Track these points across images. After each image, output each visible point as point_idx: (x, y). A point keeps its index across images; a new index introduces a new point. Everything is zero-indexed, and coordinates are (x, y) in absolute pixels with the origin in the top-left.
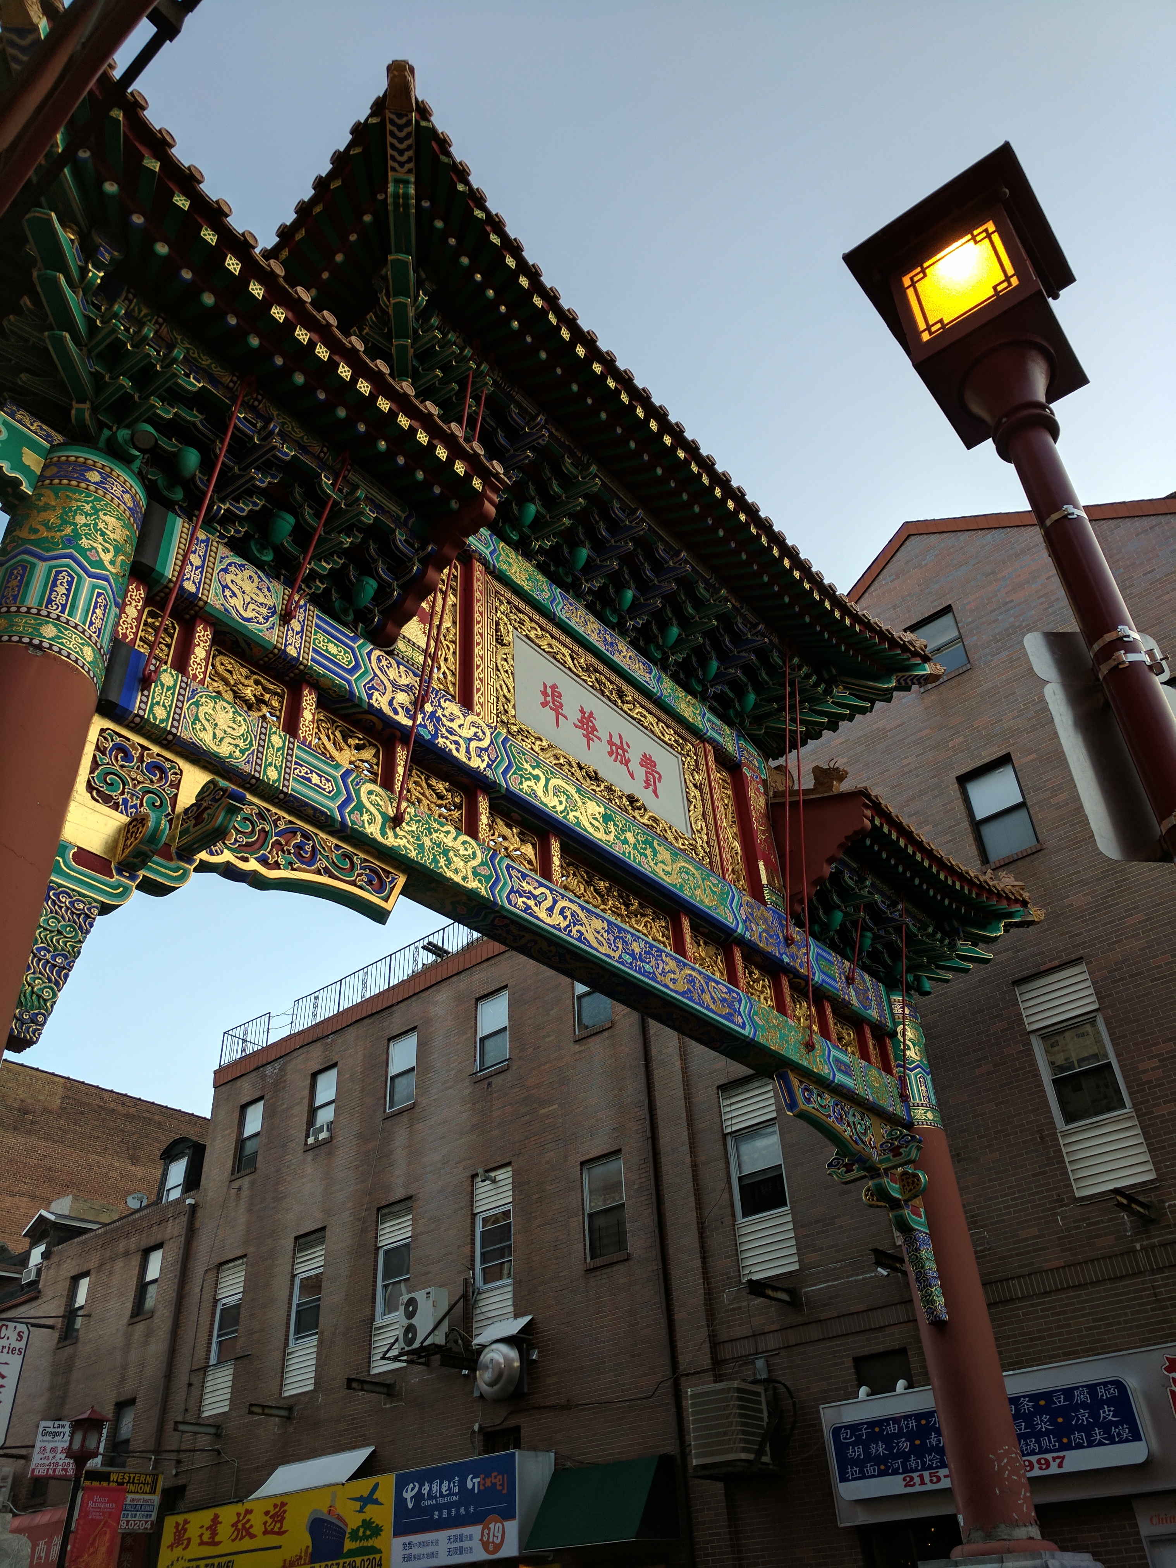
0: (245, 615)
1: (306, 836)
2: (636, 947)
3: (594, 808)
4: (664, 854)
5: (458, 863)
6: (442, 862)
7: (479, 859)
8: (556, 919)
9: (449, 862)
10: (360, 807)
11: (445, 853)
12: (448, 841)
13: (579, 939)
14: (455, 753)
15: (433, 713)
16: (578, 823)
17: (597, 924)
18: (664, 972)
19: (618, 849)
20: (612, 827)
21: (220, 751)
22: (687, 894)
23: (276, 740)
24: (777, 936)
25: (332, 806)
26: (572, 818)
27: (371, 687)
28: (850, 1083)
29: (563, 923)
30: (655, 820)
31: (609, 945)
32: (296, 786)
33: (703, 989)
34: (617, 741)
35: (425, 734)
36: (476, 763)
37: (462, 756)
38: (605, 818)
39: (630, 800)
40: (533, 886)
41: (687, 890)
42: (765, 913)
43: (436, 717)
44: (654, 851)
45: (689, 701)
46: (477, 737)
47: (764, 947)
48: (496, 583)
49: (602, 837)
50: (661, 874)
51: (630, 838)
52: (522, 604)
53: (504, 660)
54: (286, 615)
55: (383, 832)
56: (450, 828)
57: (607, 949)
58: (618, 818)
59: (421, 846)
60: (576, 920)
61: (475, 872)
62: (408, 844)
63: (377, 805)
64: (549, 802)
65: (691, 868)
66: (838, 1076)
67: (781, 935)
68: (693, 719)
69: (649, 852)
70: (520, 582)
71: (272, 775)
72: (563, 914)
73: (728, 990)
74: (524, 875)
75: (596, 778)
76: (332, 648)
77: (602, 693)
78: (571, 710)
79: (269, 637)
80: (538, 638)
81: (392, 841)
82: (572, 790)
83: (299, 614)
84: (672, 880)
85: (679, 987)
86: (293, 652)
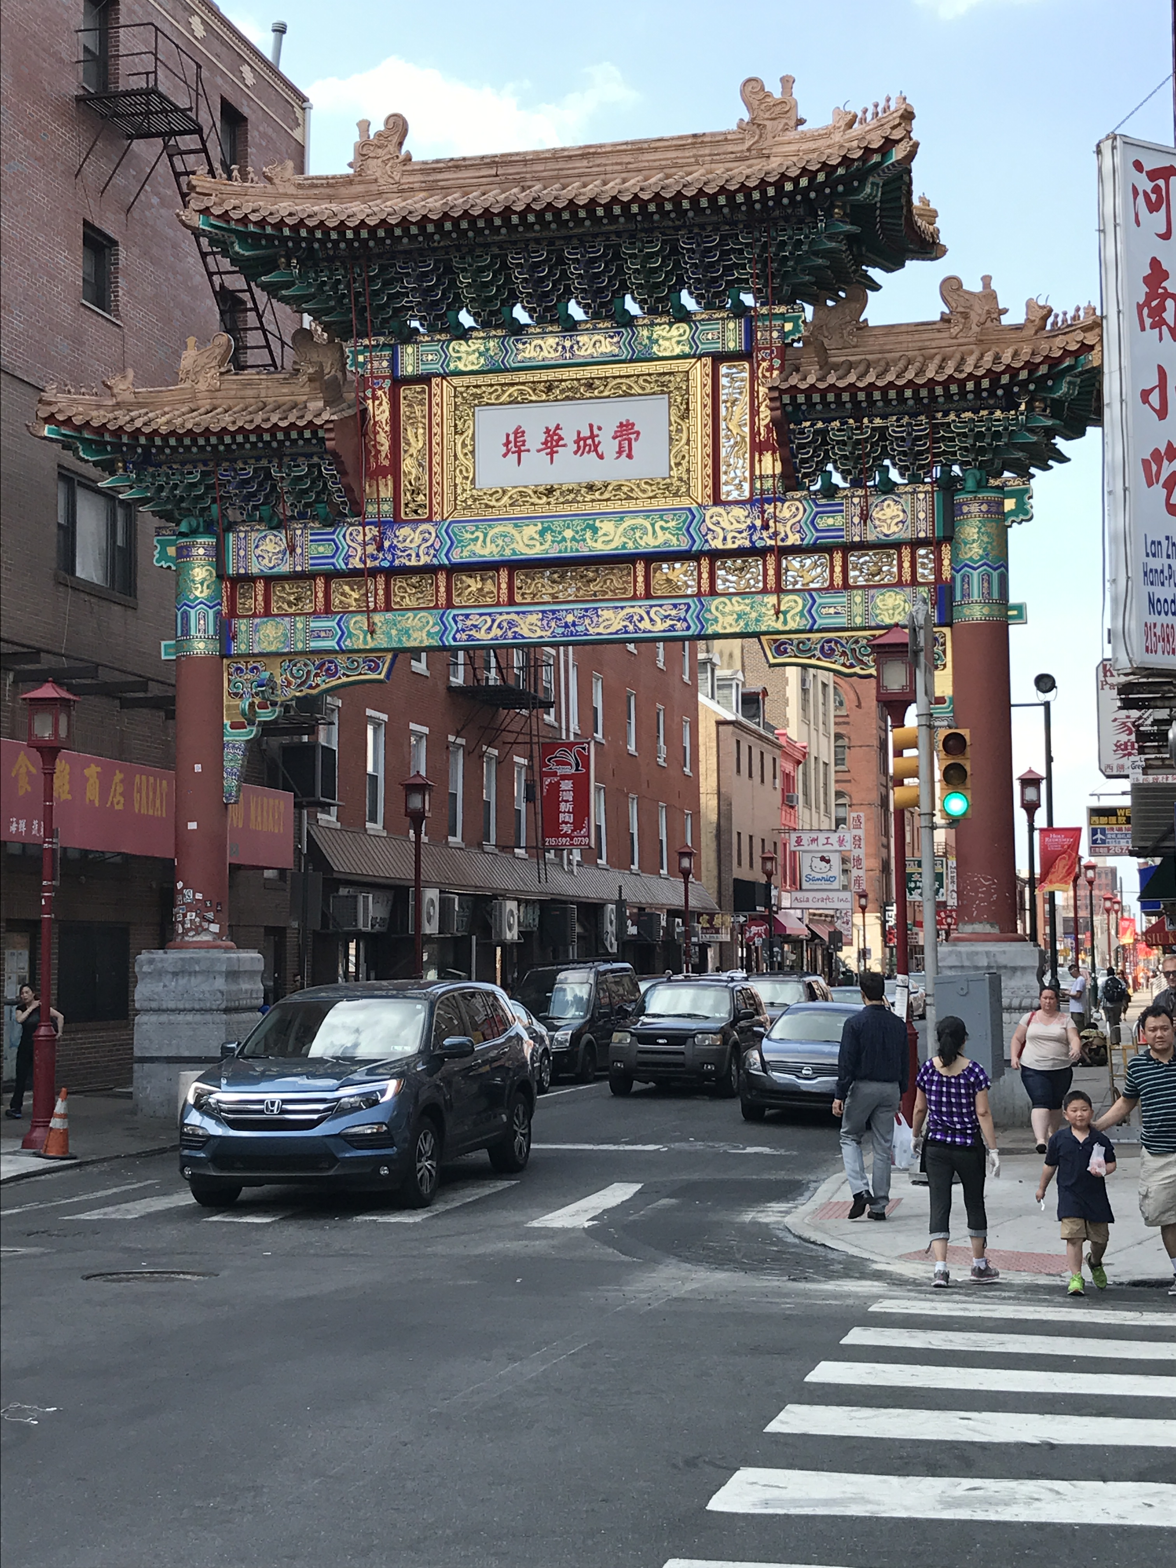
0: (271, 565)
1: (330, 662)
2: (570, 619)
3: (531, 530)
5: (416, 634)
6: (404, 639)
7: (431, 623)
8: (496, 632)
9: (410, 637)
10: (351, 635)
11: (407, 632)
12: (411, 623)
13: (514, 638)
14: (408, 564)
15: (390, 546)
16: (514, 553)
17: (534, 618)
18: (598, 625)
19: (553, 553)
20: (548, 537)
21: (273, 649)
22: (631, 548)
23: (300, 626)
24: (752, 527)
25: (331, 644)
26: (508, 552)
27: (347, 557)
28: (842, 621)
29: (500, 633)
30: (619, 487)
31: (543, 629)
32: (312, 644)
33: (642, 619)
34: (586, 433)
35: (386, 564)
36: (424, 560)
37: (413, 563)
38: (542, 533)
39: (591, 488)
40: (475, 620)
41: (630, 545)
42: (739, 512)
43: (392, 547)
44: (595, 530)
45: (674, 332)
46: (425, 540)
47: (730, 545)
48: (456, 381)
49: (536, 551)
50: (600, 547)
51: (568, 534)
52: (480, 380)
53: (464, 445)
54: (292, 549)
55: (365, 642)
56: (410, 614)
57: (539, 633)
58: (557, 524)
59: (390, 637)
60: (512, 625)
61: (429, 634)
62: (381, 641)
63: (360, 628)
64: (486, 552)
65: (639, 521)
66: (820, 622)
67: (758, 523)
68: (677, 351)
69: (588, 534)
70: (470, 368)
71: (300, 646)
72: (500, 626)
73: (675, 606)
74: (467, 616)
75: (550, 491)
76: (321, 549)
77: (568, 398)
78: (535, 439)
79: (285, 568)
80: (498, 397)
81: (371, 645)
82: (509, 528)
83: (299, 541)
84: (613, 545)
85: (613, 629)
86: (299, 568)
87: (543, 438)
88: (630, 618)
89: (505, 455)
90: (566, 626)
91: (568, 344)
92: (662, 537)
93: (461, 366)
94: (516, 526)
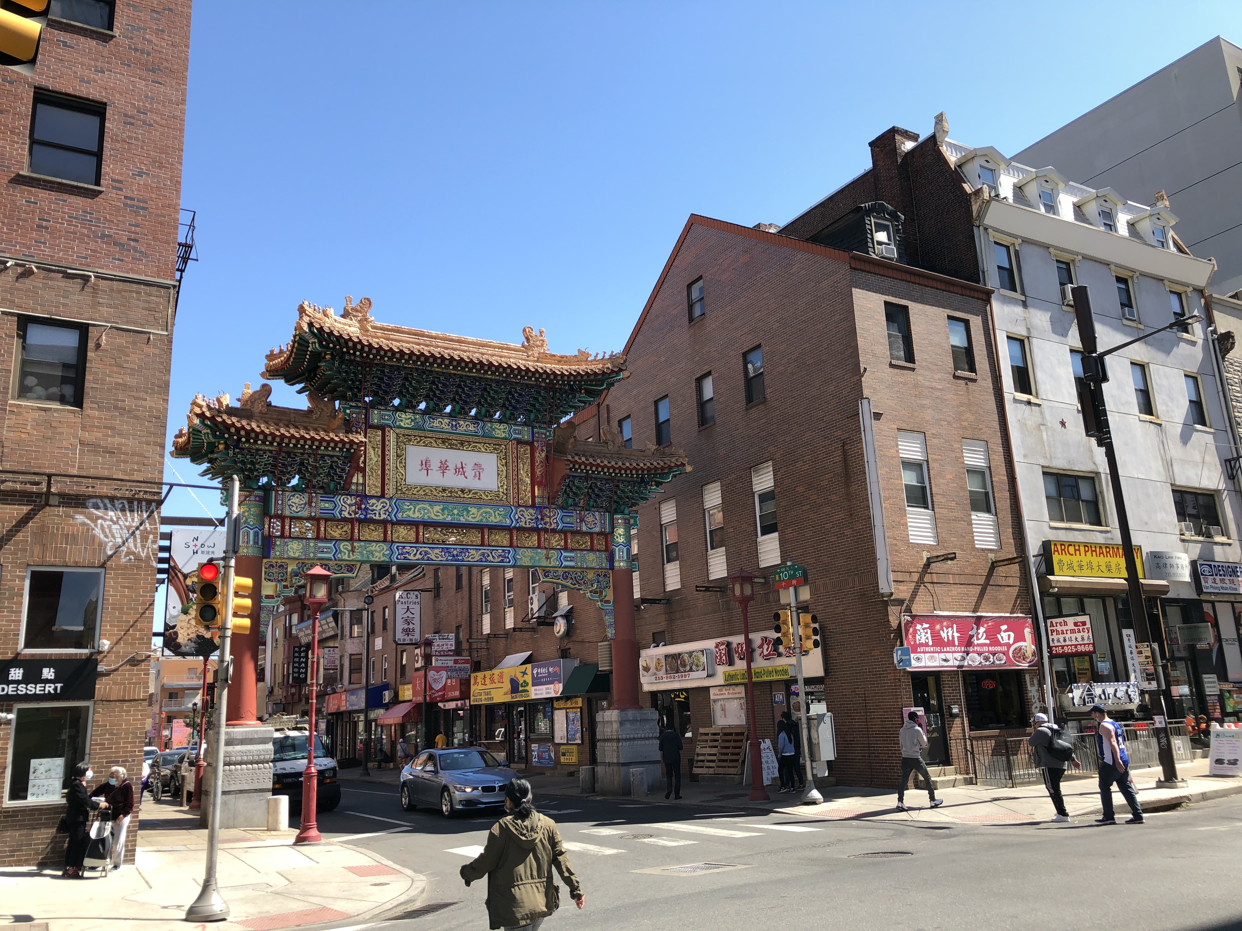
2: (455, 553)
3: (437, 508)
4: (473, 510)
5: (377, 554)
6: (371, 556)
7: (385, 549)
8: (418, 556)
9: (373, 555)
10: (341, 552)
11: (372, 553)
12: (373, 549)
13: (428, 560)
14: (374, 518)
15: (365, 507)
16: (431, 517)
17: (437, 551)
18: (468, 557)
19: (449, 519)
20: (446, 512)
21: (297, 555)
22: (484, 522)
23: (312, 544)
24: (537, 518)
25: (331, 556)
26: (426, 517)
27: (342, 511)
28: (572, 564)
29: (421, 557)
30: (476, 493)
31: (442, 556)
32: (319, 555)
33: (488, 556)
34: (459, 466)
35: (362, 517)
36: (383, 517)
37: (377, 517)
38: (443, 510)
39: (462, 491)
40: (408, 549)
41: (484, 520)
42: (531, 511)
43: (366, 509)
44: (468, 511)
45: (502, 427)
46: (384, 507)
47: (528, 526)
48: (397, 431)
49: (441, 518)
50: (471, 519)
51: (456, 512)
52: (409, 432)
53: (401, 462)
54: (310, 503)
55: (349, 556)
56: (374, 544)
57: (440, 558)
58: (450, 506)
59: (363, 555)
60: (426, 553)
61: (384, 555)
62: (357, 556)
63: (346, 549)
64: (415, 516)
65: (488, 510)
66: (565, 563)
67: (539, 517)
68: (503, 435)
69: (465, 513)
70: (407, 426)
71: (312, 555)
72: (420, 554)
73: (503, 551)
74: (404, 547)
75: (444, 490)
76: (327, 505)
77: (452, 448)
78: (435, 465)
79: (305, 514)
80: (418, 442)
81: (352, 558)
82: (427, 506)
83: (314, 500)
84: (477, 520)
85: (475, 559)
86: (313, 514)
87: (439, 464)
88: (483, 554)
89: (421, 470)
90: (453, 556)
91: (454, 423)
92: (499, 519)
93: (402, 424)
94: (430, 505)
